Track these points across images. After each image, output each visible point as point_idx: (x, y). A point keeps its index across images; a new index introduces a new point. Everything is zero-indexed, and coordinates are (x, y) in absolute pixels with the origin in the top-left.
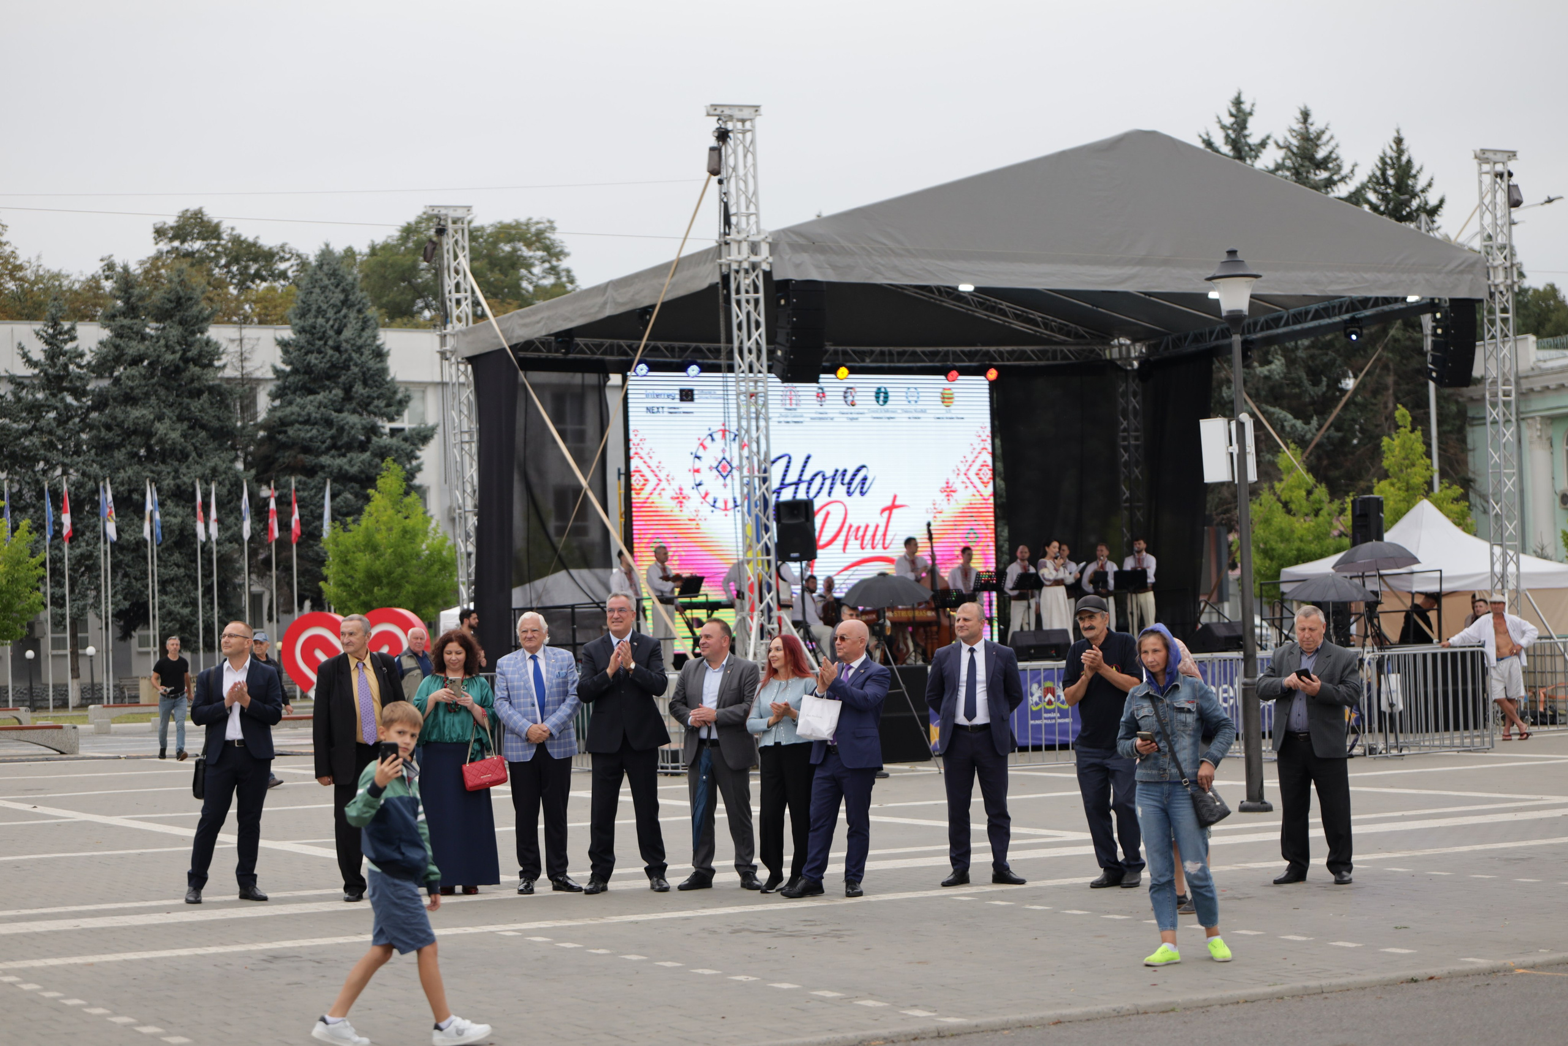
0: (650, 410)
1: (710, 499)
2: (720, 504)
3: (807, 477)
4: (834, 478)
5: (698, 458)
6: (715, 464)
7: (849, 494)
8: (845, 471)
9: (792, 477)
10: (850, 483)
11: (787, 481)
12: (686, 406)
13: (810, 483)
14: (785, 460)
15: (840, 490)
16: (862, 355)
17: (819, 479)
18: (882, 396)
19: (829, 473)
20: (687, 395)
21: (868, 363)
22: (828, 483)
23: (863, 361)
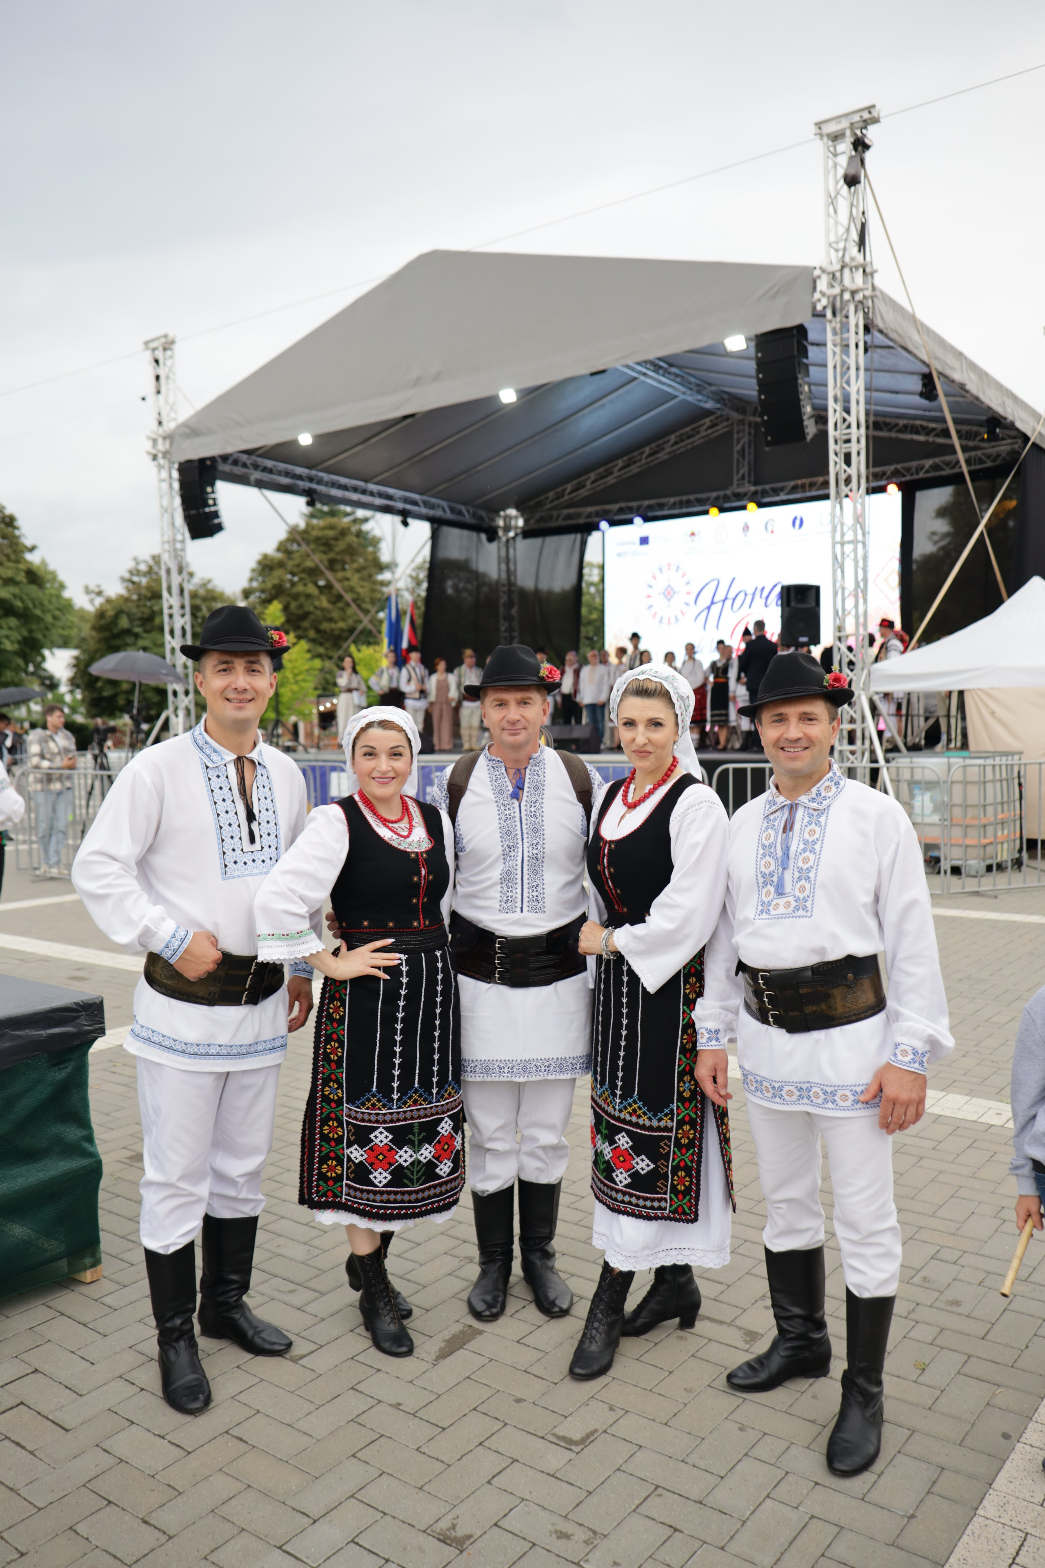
0: (619, 555)
1: (658, 617)
2: (665, 620)
3: (731, 595)
4: (754, 594)
5: (650, 586)
6: (662, 590)
7: (766, 606)
8: (763, 589)
9: (720, 596)
10: (767, 598)
11: (715, 600)
12: (645, 547)
13: (734, 599)
14: (715, 583)
15: (759, 602)
16: (776, 492)
17: (742, 595)
18: (798, 523)
19: (750, 591)
20: (644, 541)
21: (782, 497)
22: (749, 598)
23: (778, 495)
